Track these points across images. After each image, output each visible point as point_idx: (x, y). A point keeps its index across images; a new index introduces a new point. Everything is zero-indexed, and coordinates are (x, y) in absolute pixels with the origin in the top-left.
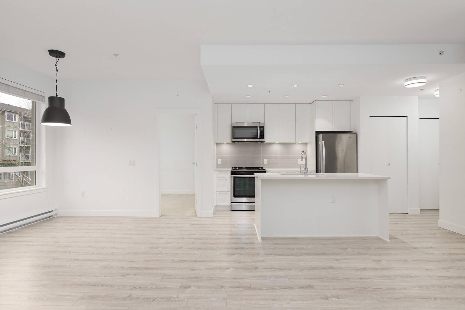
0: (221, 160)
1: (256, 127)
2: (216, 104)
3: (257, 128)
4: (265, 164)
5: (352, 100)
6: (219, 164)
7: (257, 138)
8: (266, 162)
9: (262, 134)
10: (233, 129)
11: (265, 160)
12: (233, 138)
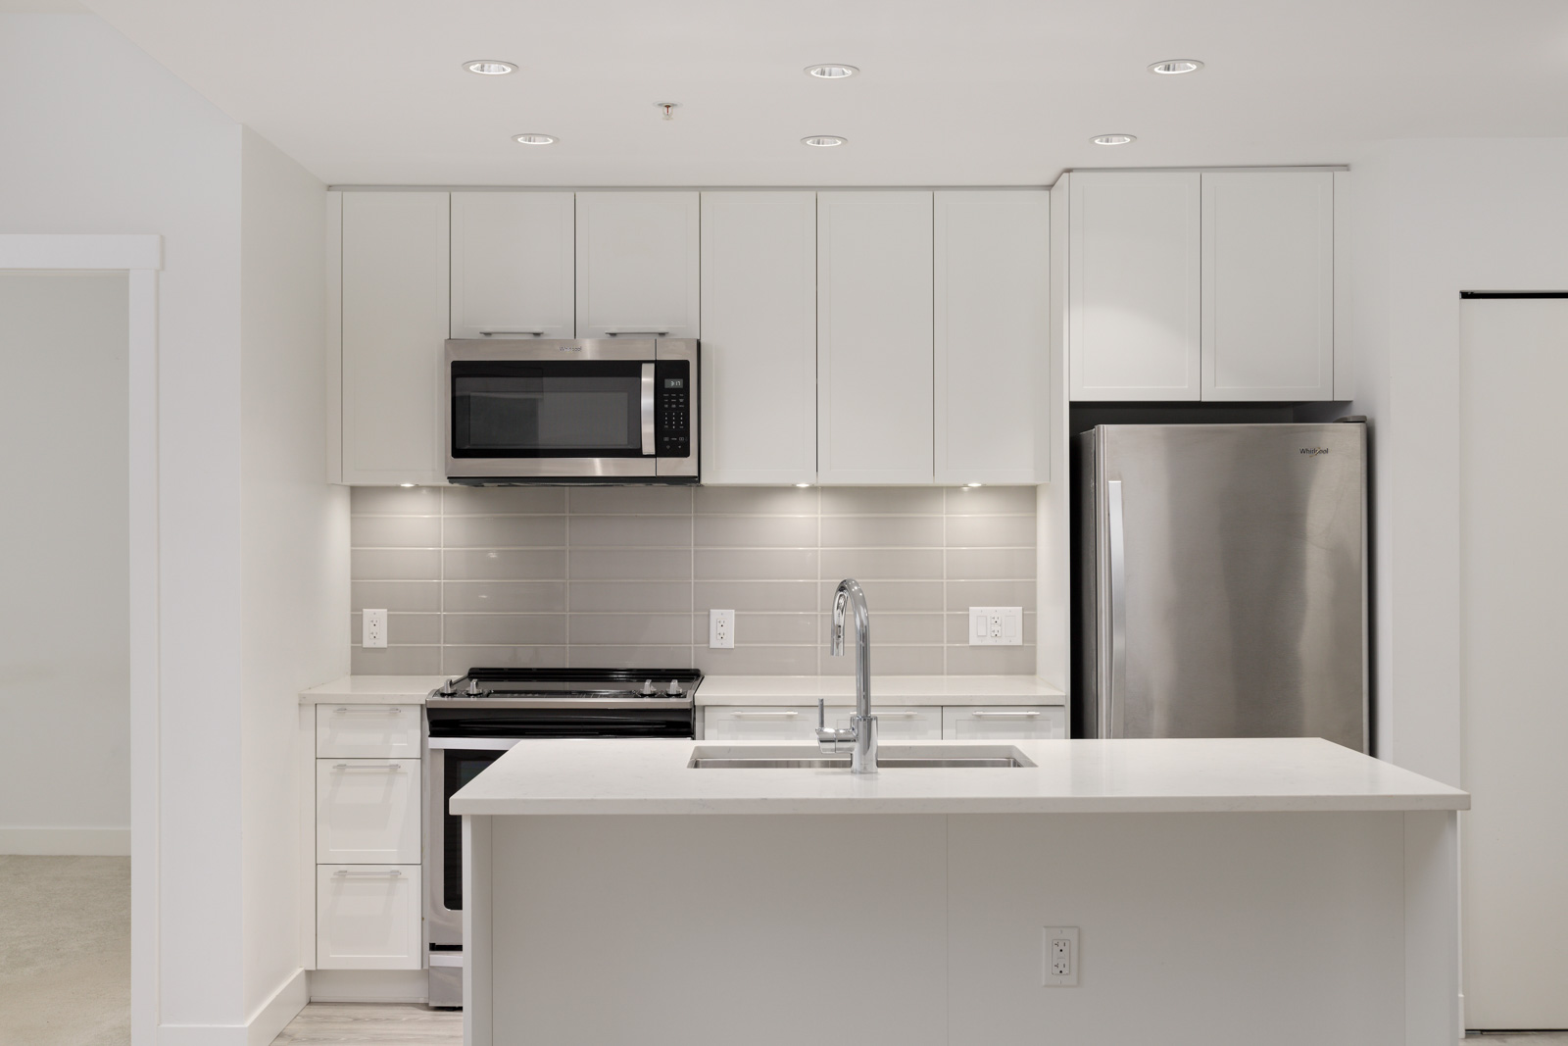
0: (382, 613)
1: (633, 369)
2: (330, 187)
3: (639, 376)
4: (715, 643)
5: (1346, 167)
6: (367, 643)
7: (637, 453)
8: (724, 627)
9: (678, 416)
10: (458, 380)
11: (715, 614)
12: (458, 452)
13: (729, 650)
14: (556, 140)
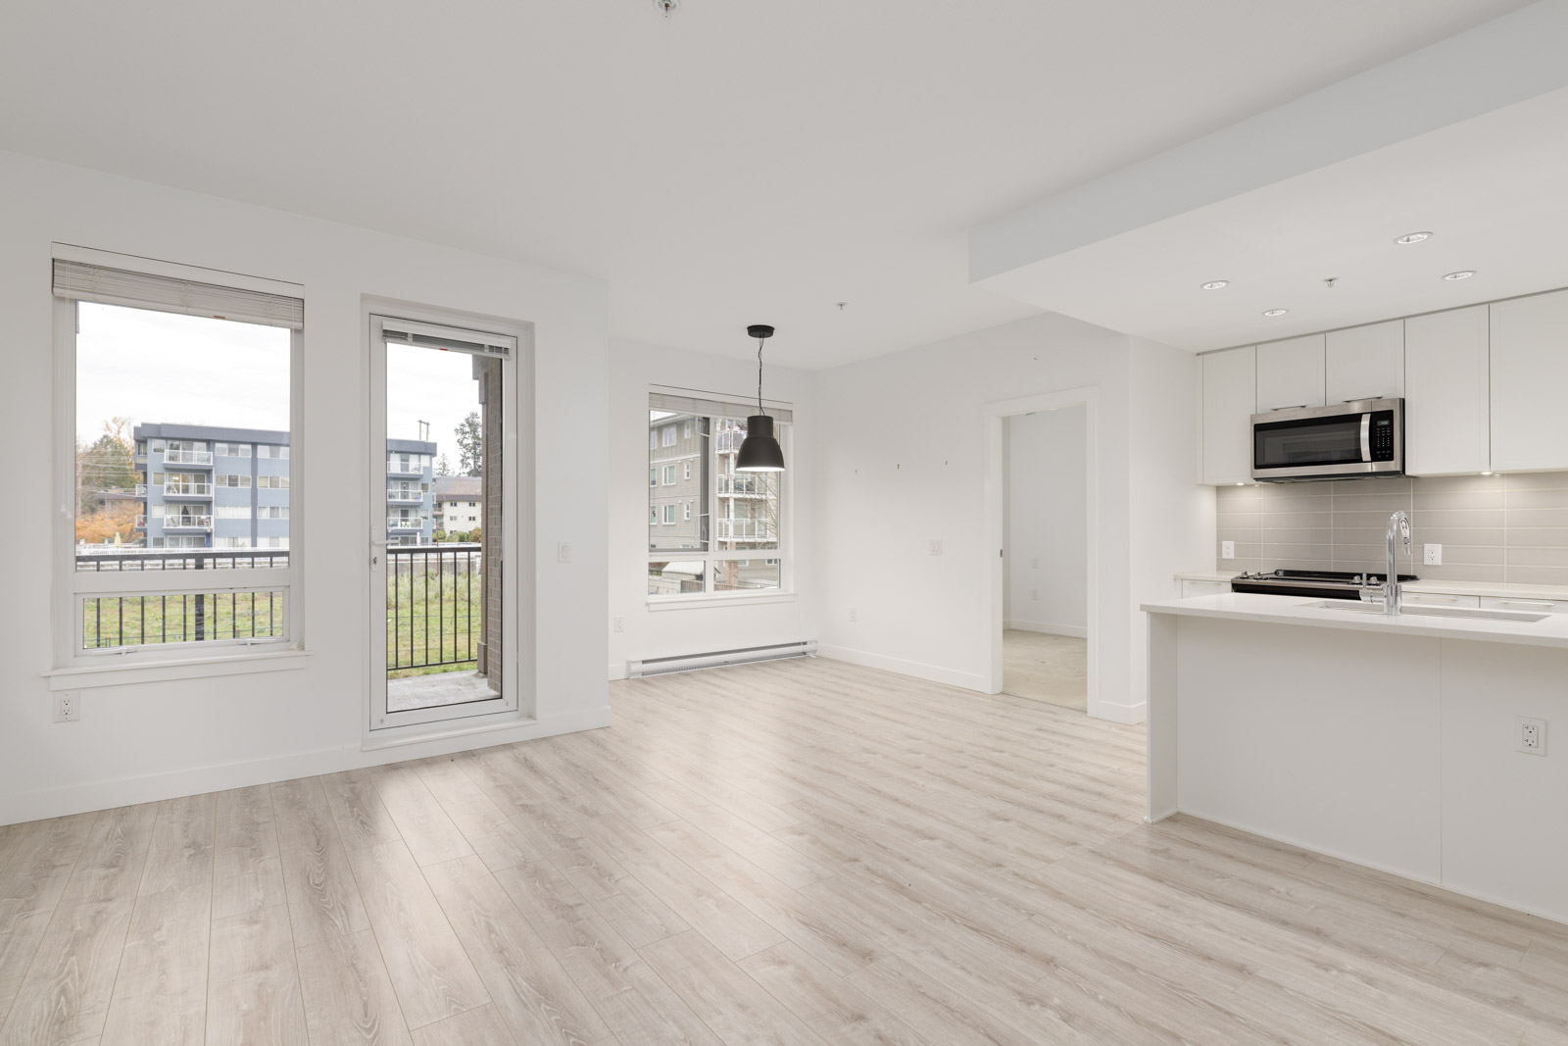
0: (1232, 543)
1: (1355, 418)
2: (1198, 354)
3: (1360, 421)
4: (1427, 564)
6: (1224, 556)
7: (1360, 460)
8: (1434, 554)
9: (1386, 440)
10: (1258, 433)
11: (1427, 547)
12: (1257, 467)
13: (1438, 566)
14: (1287, 310)
